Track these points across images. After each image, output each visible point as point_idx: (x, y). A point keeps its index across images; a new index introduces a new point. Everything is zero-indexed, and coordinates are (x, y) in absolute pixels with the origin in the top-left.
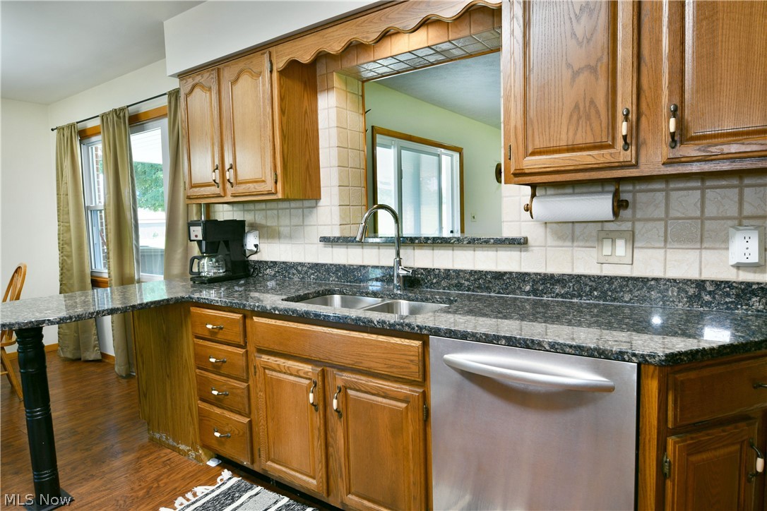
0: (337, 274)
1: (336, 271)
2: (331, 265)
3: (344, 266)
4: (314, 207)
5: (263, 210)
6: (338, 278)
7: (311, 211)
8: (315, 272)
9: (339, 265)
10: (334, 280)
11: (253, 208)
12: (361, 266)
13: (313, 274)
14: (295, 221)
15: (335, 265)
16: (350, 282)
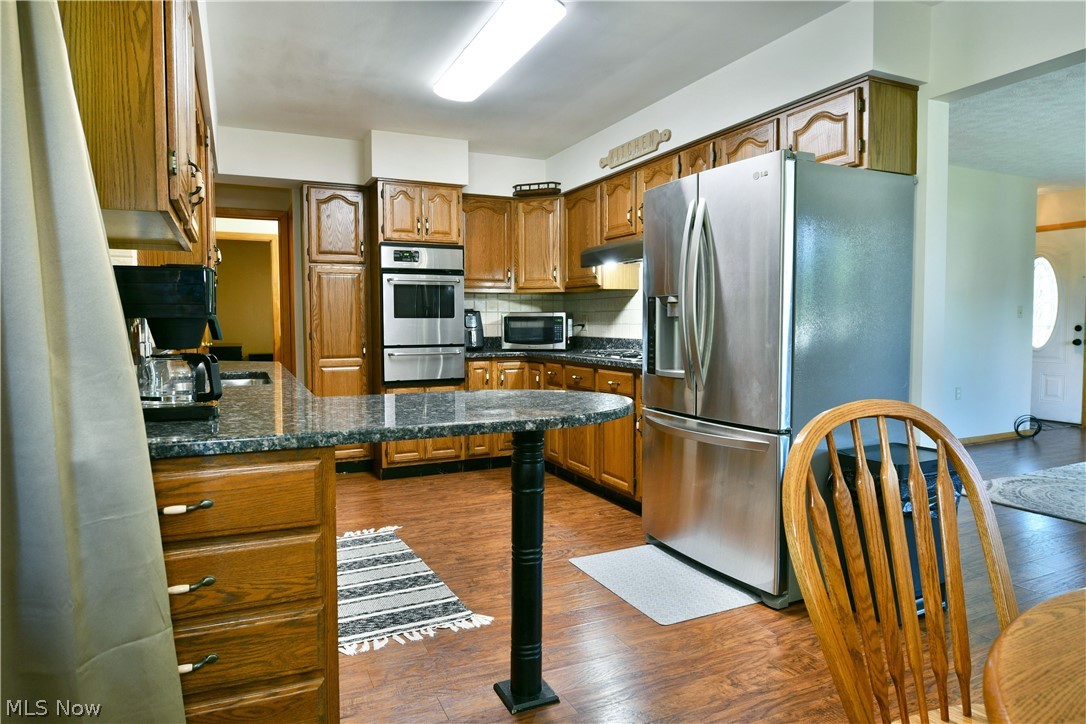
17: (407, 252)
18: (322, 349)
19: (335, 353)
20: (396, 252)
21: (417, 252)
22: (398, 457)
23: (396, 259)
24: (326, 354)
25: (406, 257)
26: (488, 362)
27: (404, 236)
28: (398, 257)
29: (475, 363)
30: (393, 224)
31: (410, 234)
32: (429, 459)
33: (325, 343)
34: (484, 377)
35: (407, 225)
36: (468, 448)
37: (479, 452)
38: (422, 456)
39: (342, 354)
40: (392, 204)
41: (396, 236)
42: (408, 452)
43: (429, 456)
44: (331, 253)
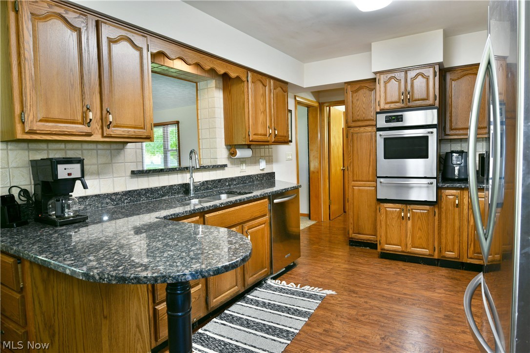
0: (146, 195)
1: (146, 193)
2: (142, 190)
3: (151, 188)
4: (122, 149)
5: (63, 149)
6: (147, 198)
7: (119, 152)
8: (128, 197)
9: (147, 189)
10: (144, 200)
11: (46, 148)
12: (162, 187)
13: (127, 199)
14: (102, 160)
15: (145, 189)
16: (156, 198)
17: (394, 116)
18: (353, 176)
19: (360, 179)
20: (386, 117)
21: (402, 115)
22: (387, 247)
23: (386, 121)
24: (355, 179)
25: (394, 119)
26: (459, 191)
27: (393, 106)
28: (388, 120)
29: (447, 191)
30: (385, 99)
31: (397, 104)
32: (408, 252)
33: (355, 172)
34: (455, 202)
35: (395, 98)
36: (440, 251)
37: (450, 256)
38: (404, 249)
39: (364, 179)
40: (385, 87)
41: (387, 106)
42: (394, 245)
43: (409, 250)
44: (359, 121)
